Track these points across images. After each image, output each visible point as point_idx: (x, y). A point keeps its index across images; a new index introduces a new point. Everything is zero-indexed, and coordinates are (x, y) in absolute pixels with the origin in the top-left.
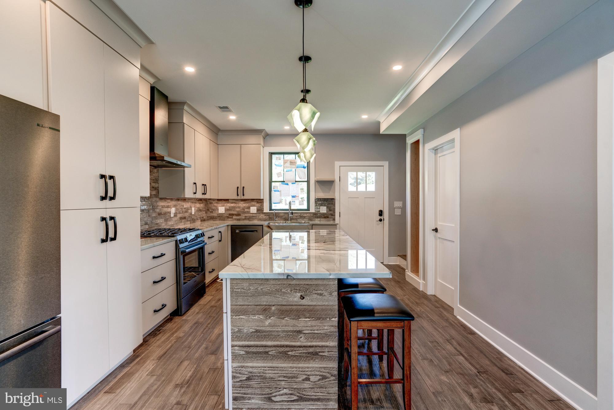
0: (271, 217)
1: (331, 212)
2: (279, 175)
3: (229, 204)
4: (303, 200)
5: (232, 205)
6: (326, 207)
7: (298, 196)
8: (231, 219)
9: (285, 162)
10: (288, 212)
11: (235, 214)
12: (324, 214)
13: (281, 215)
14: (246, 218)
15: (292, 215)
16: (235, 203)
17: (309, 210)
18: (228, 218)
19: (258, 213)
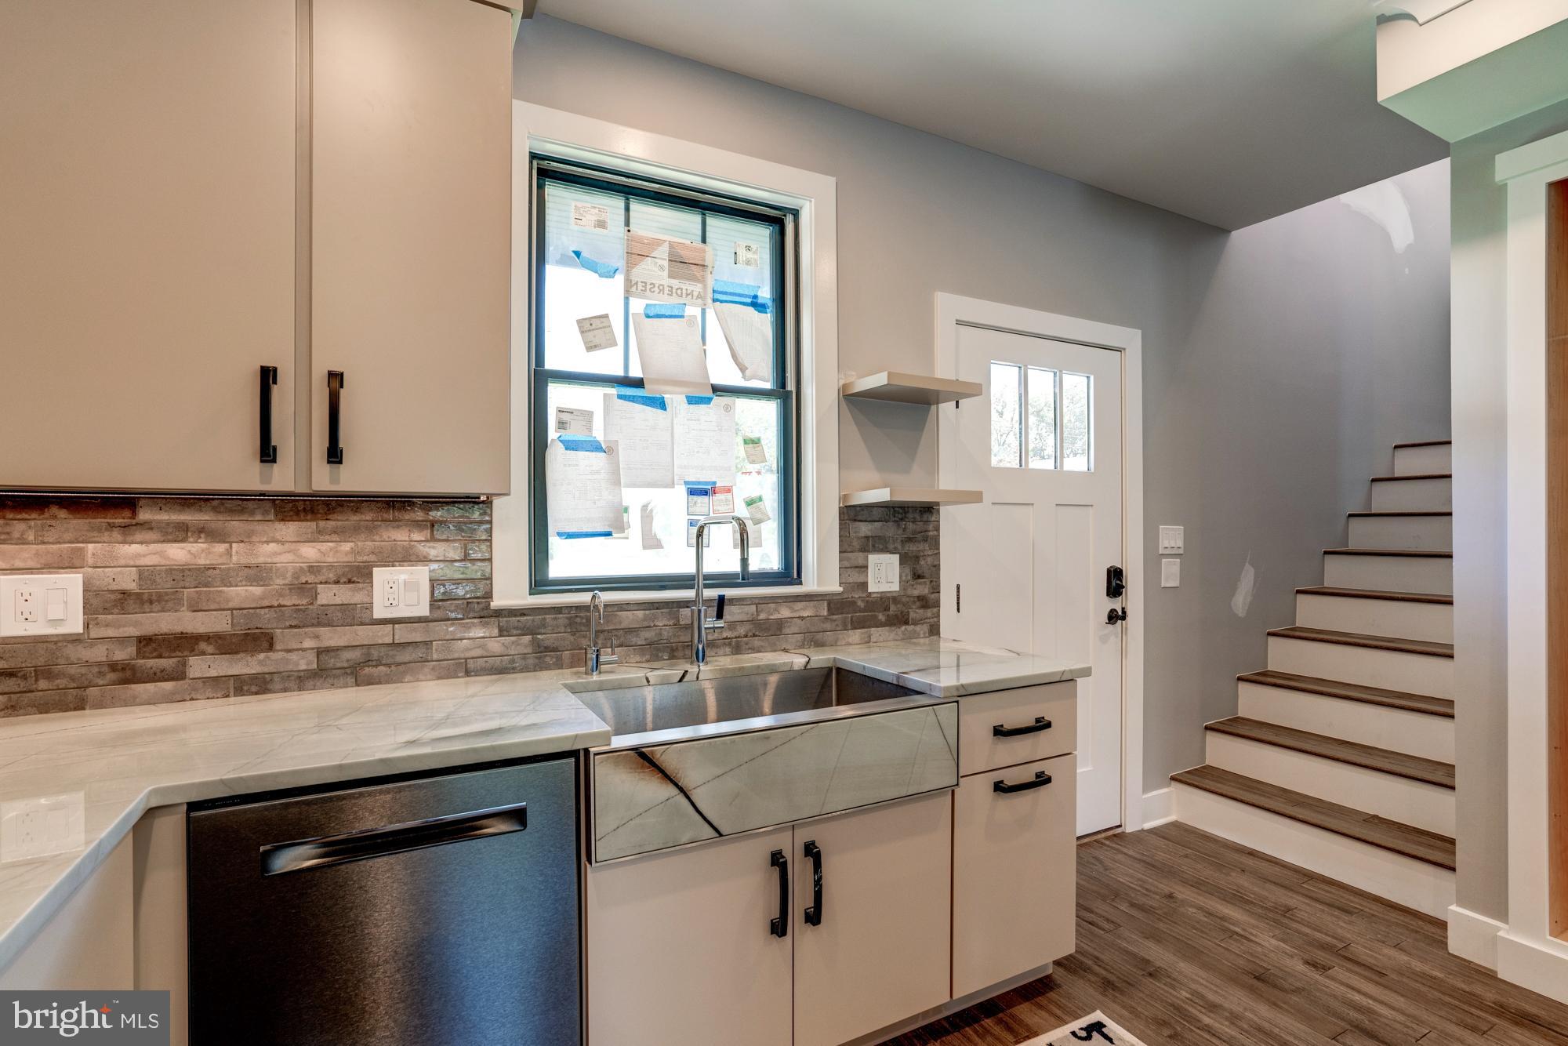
0: (544, 638)
1: (921, 589)
2: (593, 330)
3: (135, 548)
4: (759, 516)
5: (178, 553)
6: (897, 557)
7: (728, 490)
8: (168, 686)
9: (636, 253)
10: (690, 594)
11: (207, 638)
12: (883, 601)
13: (628, 618)
14: (332, 662)
15: (720, 615)
16: (214, 535)
17: (798, 581)
18: (127, 675)
19: (438, 614)
